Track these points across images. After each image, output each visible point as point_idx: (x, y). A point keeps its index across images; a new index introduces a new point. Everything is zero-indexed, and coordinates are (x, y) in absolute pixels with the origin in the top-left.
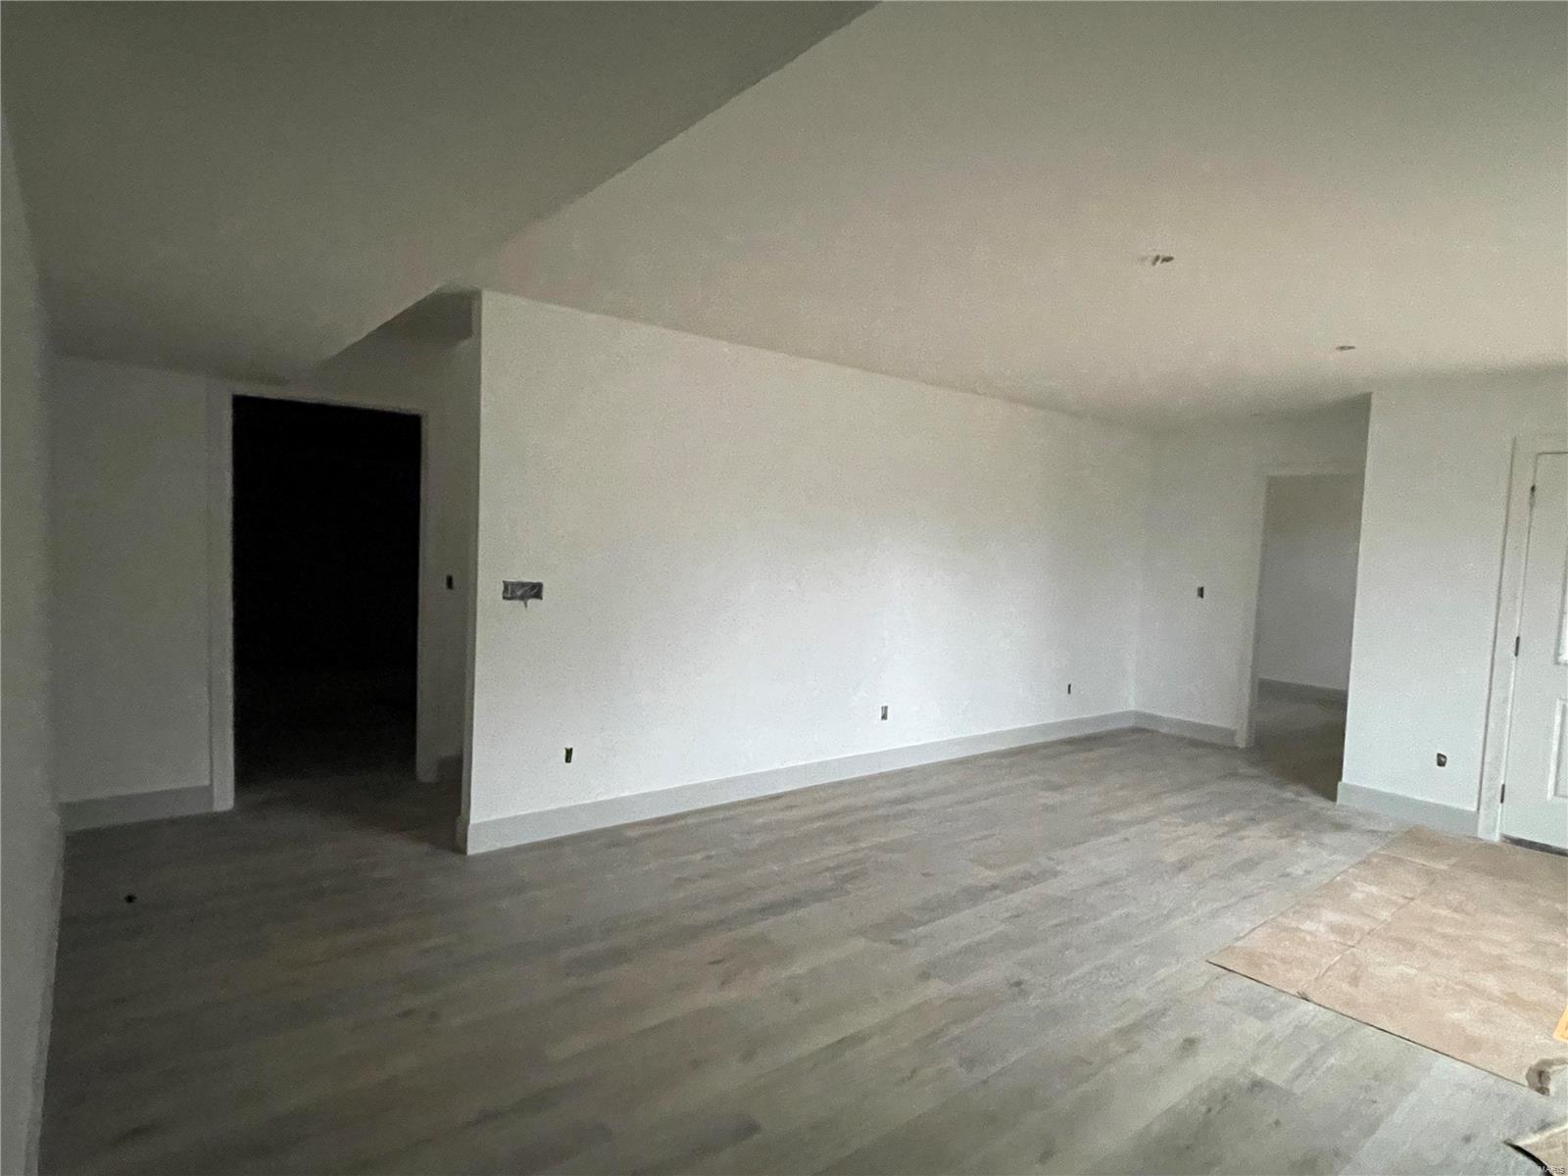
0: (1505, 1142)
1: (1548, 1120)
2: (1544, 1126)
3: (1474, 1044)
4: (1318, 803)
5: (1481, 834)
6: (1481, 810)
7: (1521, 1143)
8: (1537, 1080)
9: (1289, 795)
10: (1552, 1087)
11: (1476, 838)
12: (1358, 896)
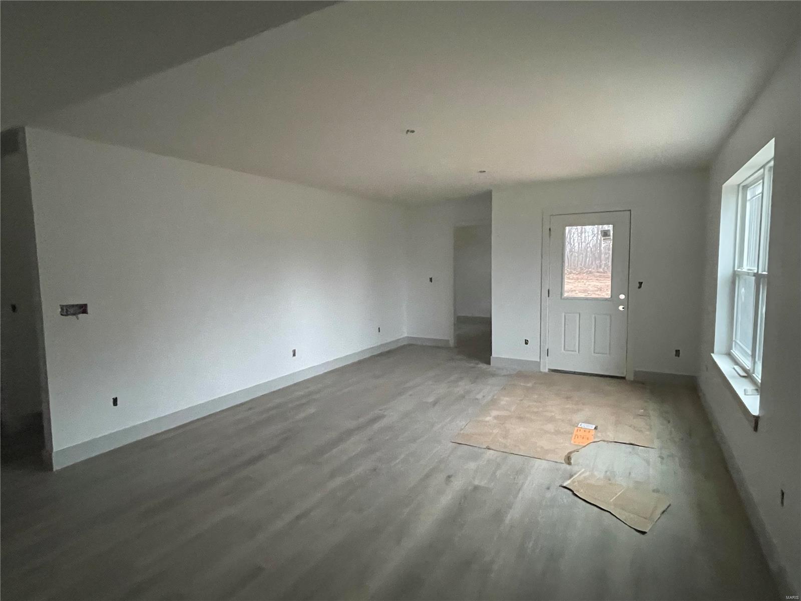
0: (560, 486)
1: (572, 474)
2: (571, 476)
3: (547, 452)
4: (483, 366)
5: (542, 370)
6: (541, 360)
7: (565, 485)
8: (567, 460)
9: (472, 365)
10: (572, 461)
11: (540, 372)
12: (503, 403)
